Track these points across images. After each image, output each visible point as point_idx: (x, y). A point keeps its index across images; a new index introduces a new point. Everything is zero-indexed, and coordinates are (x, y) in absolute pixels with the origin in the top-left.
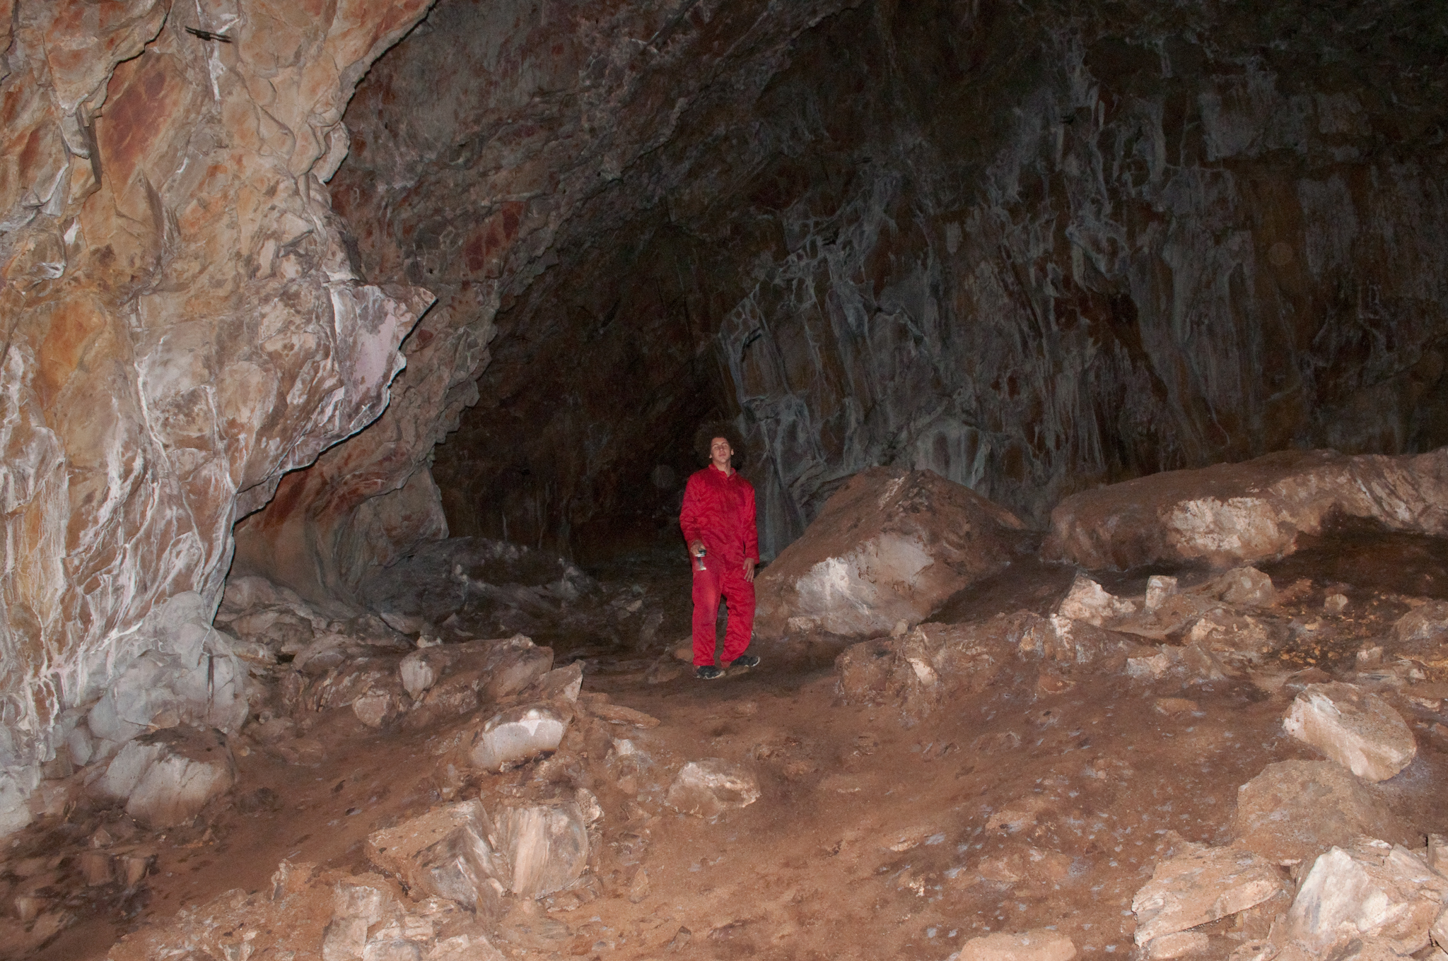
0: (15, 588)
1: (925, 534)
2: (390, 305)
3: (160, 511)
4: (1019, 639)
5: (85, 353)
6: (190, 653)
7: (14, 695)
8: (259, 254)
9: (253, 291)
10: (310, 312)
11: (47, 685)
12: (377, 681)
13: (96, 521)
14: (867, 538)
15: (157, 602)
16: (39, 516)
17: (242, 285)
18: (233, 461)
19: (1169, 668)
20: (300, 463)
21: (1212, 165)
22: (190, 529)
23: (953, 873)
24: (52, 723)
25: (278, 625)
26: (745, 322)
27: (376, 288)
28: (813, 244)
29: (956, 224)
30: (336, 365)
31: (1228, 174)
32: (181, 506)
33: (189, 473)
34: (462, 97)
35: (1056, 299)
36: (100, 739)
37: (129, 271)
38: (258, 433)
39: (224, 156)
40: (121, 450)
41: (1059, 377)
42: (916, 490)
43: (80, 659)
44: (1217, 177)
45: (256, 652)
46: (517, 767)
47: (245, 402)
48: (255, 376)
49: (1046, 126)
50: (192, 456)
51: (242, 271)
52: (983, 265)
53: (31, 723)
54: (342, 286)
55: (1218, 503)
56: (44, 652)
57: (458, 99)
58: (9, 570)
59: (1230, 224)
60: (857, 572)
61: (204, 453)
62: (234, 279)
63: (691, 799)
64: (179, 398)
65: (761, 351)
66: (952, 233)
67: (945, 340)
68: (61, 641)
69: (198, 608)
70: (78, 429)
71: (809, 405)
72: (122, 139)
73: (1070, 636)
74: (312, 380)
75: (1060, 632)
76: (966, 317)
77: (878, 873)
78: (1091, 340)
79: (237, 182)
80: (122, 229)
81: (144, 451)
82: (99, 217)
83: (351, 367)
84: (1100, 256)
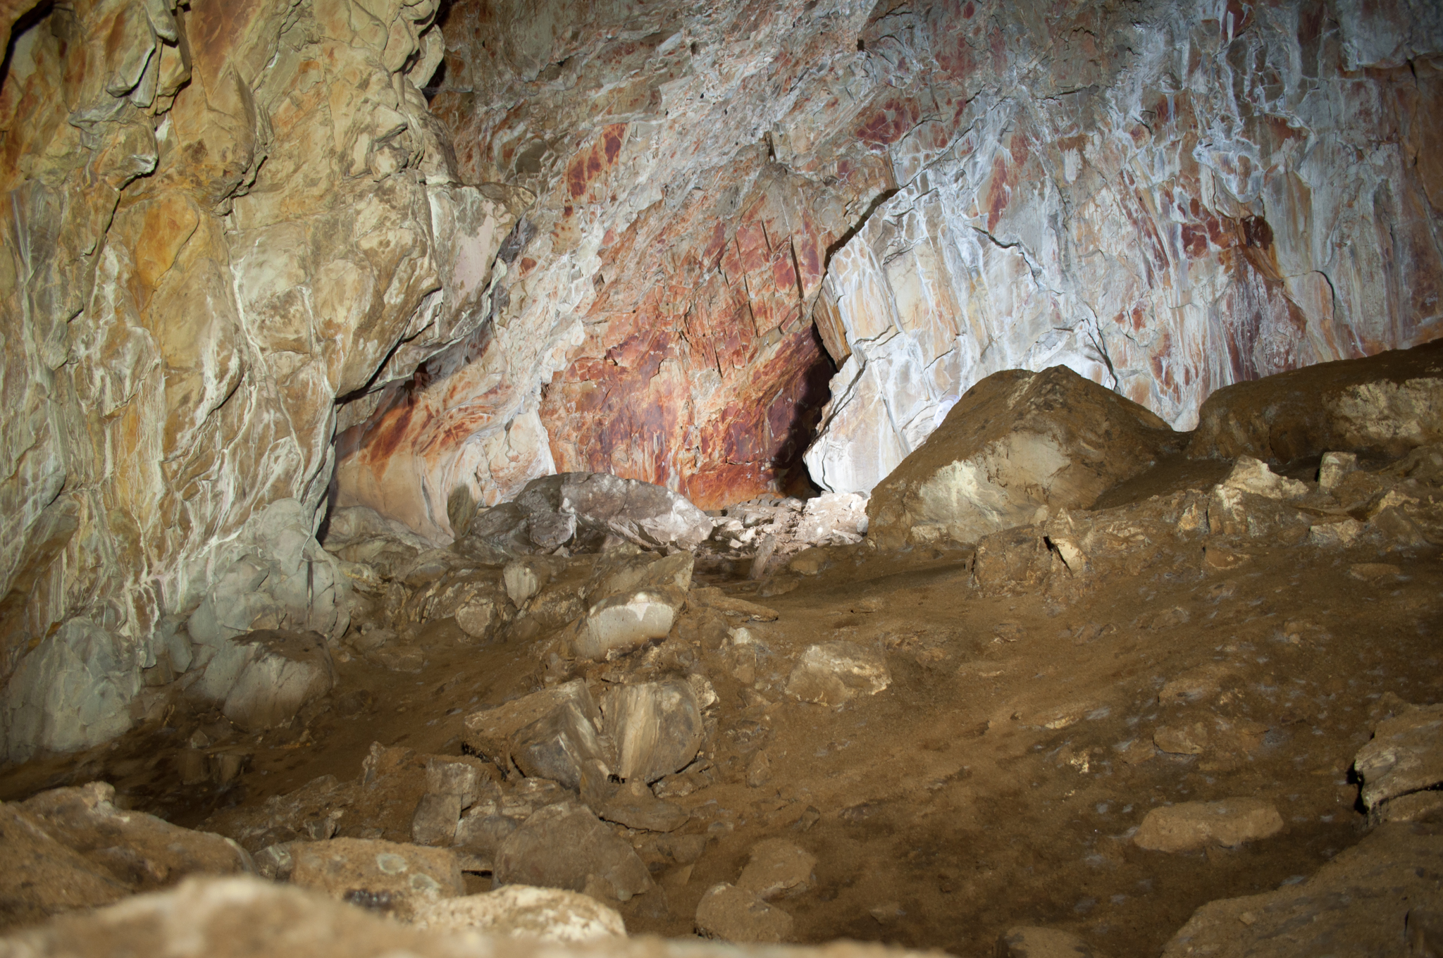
0: (114, 493)
1: (1060, 433)
2: (489, 206)
3: (258, 415)
4: (1178, 518)
5: (178, 253)
6: (290, 560)
7: (114, 600)
8: (352, 148)
9: (348, 189)
10: (405, 208)
11: (147, 591)
12: (479, 590)
13: (192, 422)
14: (996, 438)
15: (256, 509)
16: (137, 419)
17: (337, 183)
18: (330, 363)
19: (1360, 536)
20: (400, 373)
21: (1353, 74)
22: (289, 434)
23: (1123, 747)
24: (153, 630)
25: (384, 553)
26: (854, 261)
27: (474, 189)
28: (924, 179)
29: (1075, 151)
30: (434, 265)
31: (1371, 84)
32: (280, 410)
33: (287, 377)
34: (560, 12)
35: (1183, 225)
36: (199, 645)
37: (221, 166)
38: (355, 334)
39: (314, 50)
40: (216, 349)
41: (1188, 307)
42: (1049, 387)
43: (180, 566)
44: (1359, 86)
45: (360, 572)
46: (625, 655)
47: (341, 301)
48: (352, 275)
49: (1171, 41)
50: (288, 360)
51: (336, 168)
52: (1104, 192)
53: (132, 630)
54: (440, 189)
55: (1394, 385)
56: (144, 558)
57: (555, 14)
58: (108, 474)
59: (1373, 138)
60: (986, 476)
61: (301, 356)
62: (329, 176)
63: (815, 683)
64: (275, 300)
65: (871, 290)
66: (1071, 161)
67: (1065, 271)
68: (161, 547)
69: (297, 515)
70: (173, 329)
71: (923, 345)
72: (211, 31)
73: (1241, 508)
74: (410, 278)
75: (1227, 504)
76: (1087, 249)
77: (1030, 751)
78: (1222, 268)
79: (329, 77)
80: (213, 123)
81: (240, 351)
82: (190, 112)
83: (450, 271)
84: (1232, 177)
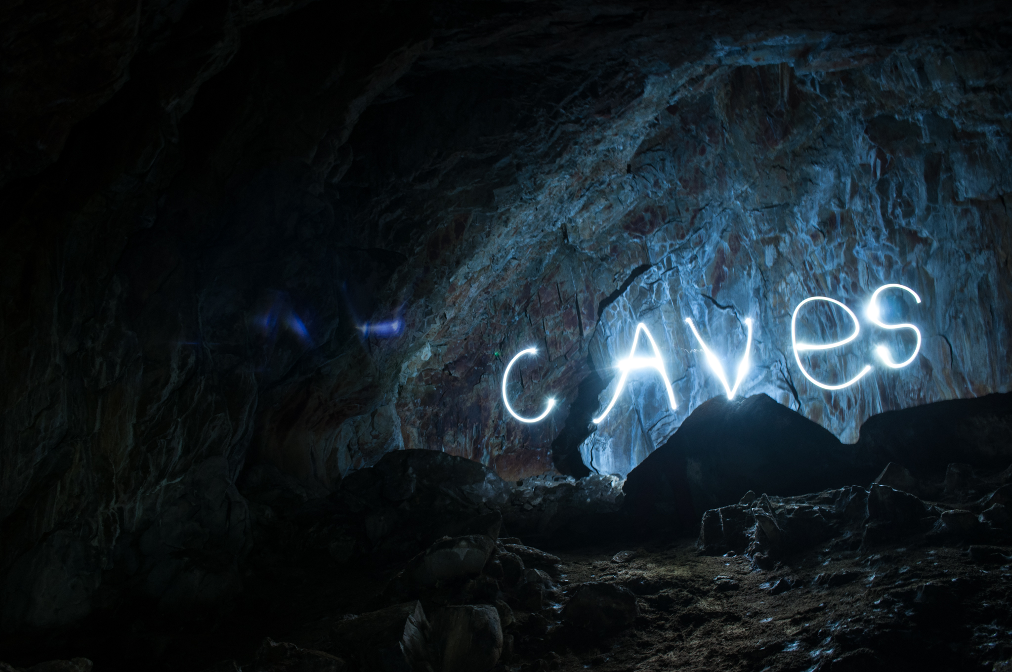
0: (99, 443)
3: (204, 396)
5: (163, 282)
6: (216, 500)
7: (90, 519)
8: (286, 221)
9: (281, 247)
10: (319, 262)
11: (113, 515)
13: (159, 399)
15: (196, 462)
16: (121, 393)
17: (273, 243)
18: (257, 364)
21: (962, 203)
22: (224, 411)
25: (280, 498)
26: (619, 313)
27: (365, 252)
28: (669, 260)
29: (772, 246)
30: (334, 301)
31: (974, 210)
32: (219, 393)
33: (227, 371)
35: (846, 299)
36: (146, 556)
38: (275, 345)
40: (181, 349)
43: (139, 498)
44: (966, 212)
45: (263, 511)
46: (449, 585)
48: (278, 305)
49: (839, 176)
50: (229, 360)
51: (274, 233)
52: (792, 275)
53: (100, 542)
54: (342, 251)
56: (114, 491)
58: (96, 430)
59: (977, 246)
61: (238, 358)
64: (224, 318)
66: (770, 252)
67: (765, 328)
68: (127, 484)
69: (224, 468)
70: (153, 334)
74: (317, 310)
76: (780, 312)
80: (196, 198)
81: (197, 352)
84: (880, 268)
